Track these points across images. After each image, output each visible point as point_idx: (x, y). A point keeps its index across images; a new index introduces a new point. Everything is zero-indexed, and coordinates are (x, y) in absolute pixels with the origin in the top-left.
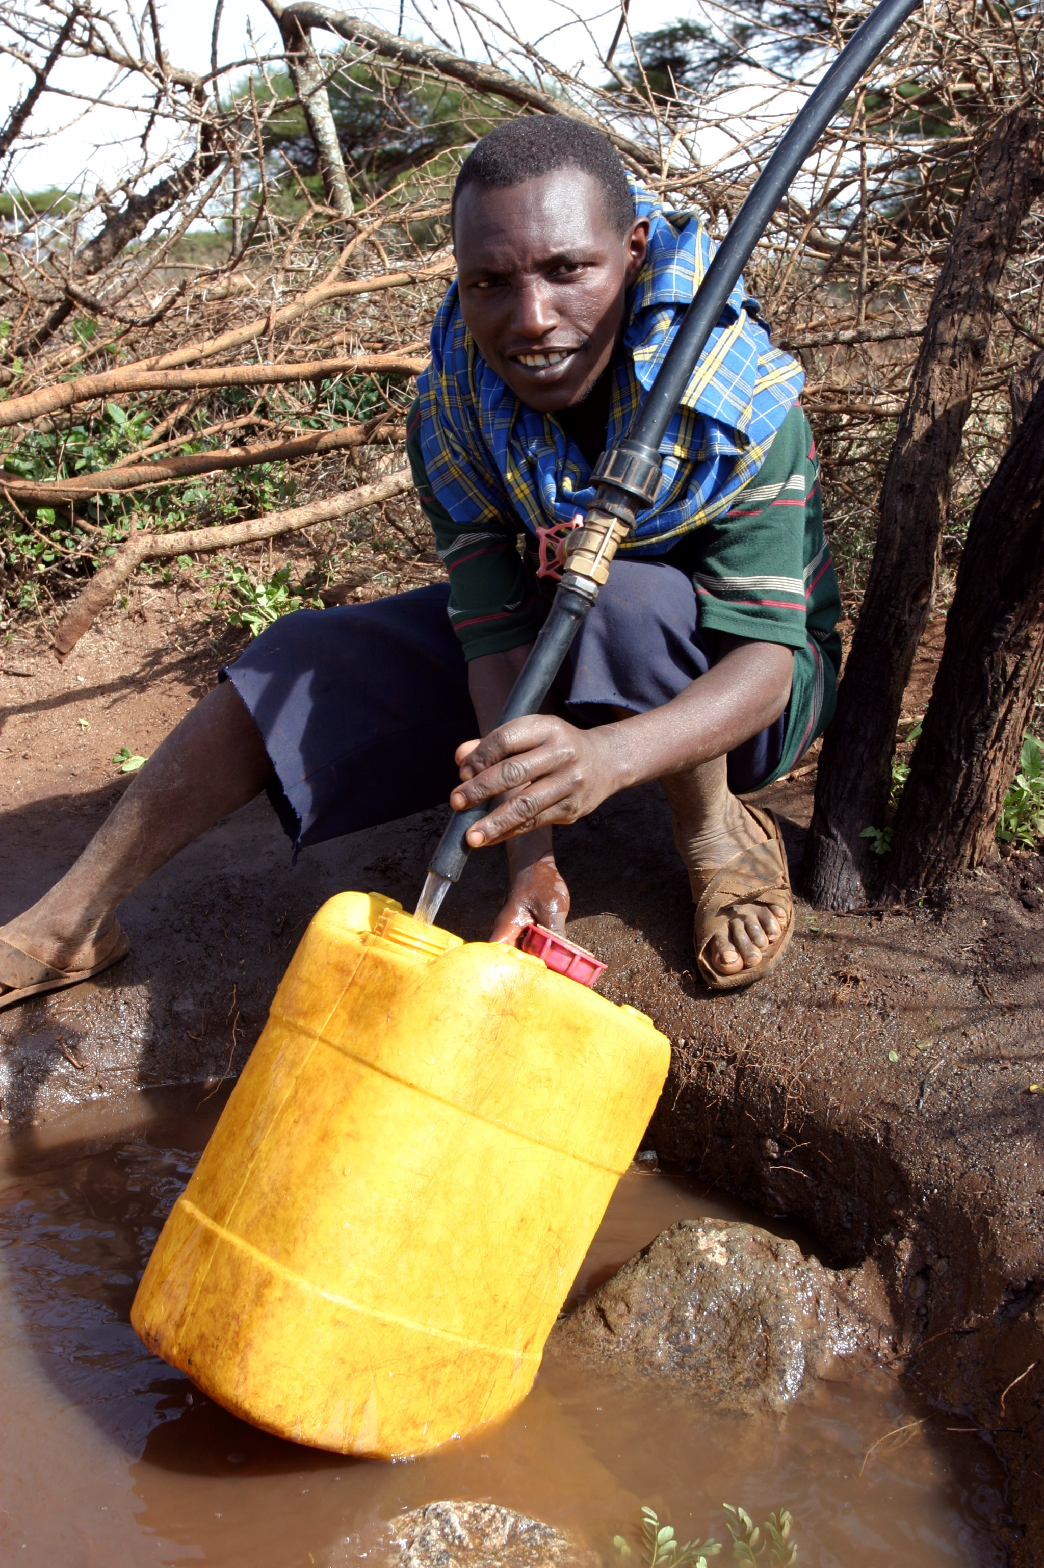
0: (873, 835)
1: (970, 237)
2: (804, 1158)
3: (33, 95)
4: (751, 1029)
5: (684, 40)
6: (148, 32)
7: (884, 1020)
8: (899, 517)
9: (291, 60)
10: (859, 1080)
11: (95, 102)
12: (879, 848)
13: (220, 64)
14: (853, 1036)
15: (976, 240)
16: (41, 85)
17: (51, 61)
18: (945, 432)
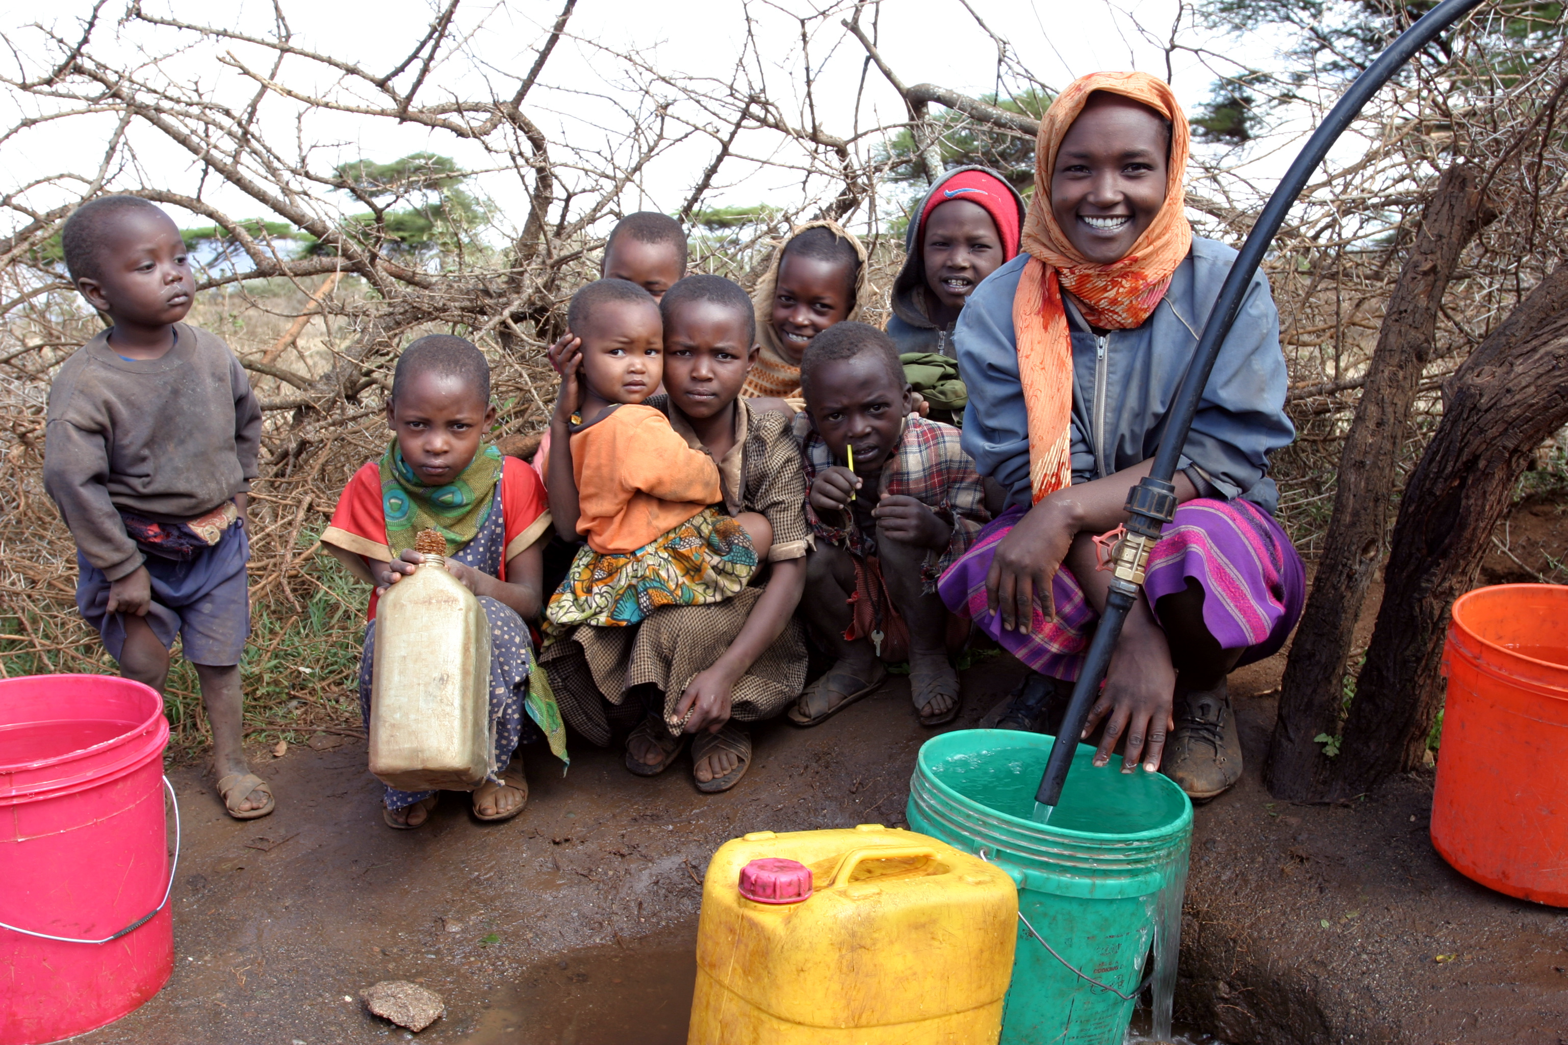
0: (1325, 740)
1: (1416, 267)
2: (1250, 998)
3: (720, 159)
4: (1213, 892)
5: (1250, 83)
6: (807, 109)
7: (1321, 892)
8: (1352, 487)
9: (912, 127)
10: (1296, 940)
11: (764, 163)
12: (1331, 751)
13: (859, 132)
14: (1295, 904)
15: (1420, 269)
16: (725, 152)
17: (733, 135)
18: (1392, 420)
